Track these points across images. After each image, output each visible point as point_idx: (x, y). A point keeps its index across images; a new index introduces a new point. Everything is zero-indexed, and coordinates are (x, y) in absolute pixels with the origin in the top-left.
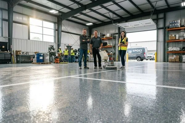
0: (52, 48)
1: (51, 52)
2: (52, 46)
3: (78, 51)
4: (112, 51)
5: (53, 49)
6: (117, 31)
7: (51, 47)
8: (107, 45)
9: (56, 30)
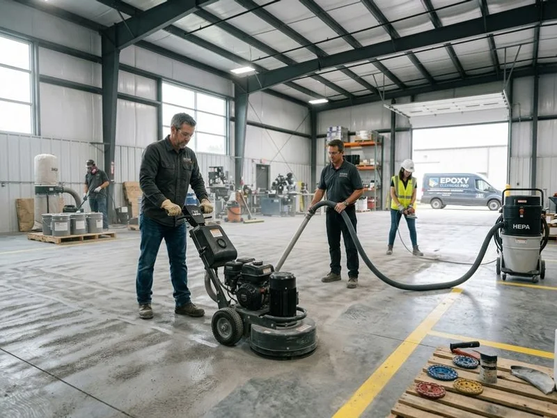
0: (217, 174)
1: (215, 186)
2: (220, 170)
3: (287, 182)
4: (373, 181)
5: (223, 178)
6: (387, 124)
7: (216, 170)
8: (361, 164)
9: (232, 119)
